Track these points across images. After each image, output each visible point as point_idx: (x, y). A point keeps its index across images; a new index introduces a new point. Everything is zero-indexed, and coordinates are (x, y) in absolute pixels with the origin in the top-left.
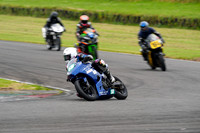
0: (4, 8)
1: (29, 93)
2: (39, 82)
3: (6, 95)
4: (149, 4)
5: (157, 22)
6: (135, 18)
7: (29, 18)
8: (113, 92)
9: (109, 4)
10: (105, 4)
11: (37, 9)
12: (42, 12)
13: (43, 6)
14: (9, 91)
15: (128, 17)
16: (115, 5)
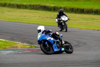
0: (13, 5)
1: (26, 49)
2: (31, 43)
3: (14, 50)
4: (88, 2)
5: (93, 12)
6: (81, 10)
7: (26, 10)
8: (63, 49)
9: (68, 2)
10: (65, 3)
11: (30, 5)
12: (33, 7)
13: (33, 4)
14: (15, 48)
15: (78, 9)
16: (71, 3)
